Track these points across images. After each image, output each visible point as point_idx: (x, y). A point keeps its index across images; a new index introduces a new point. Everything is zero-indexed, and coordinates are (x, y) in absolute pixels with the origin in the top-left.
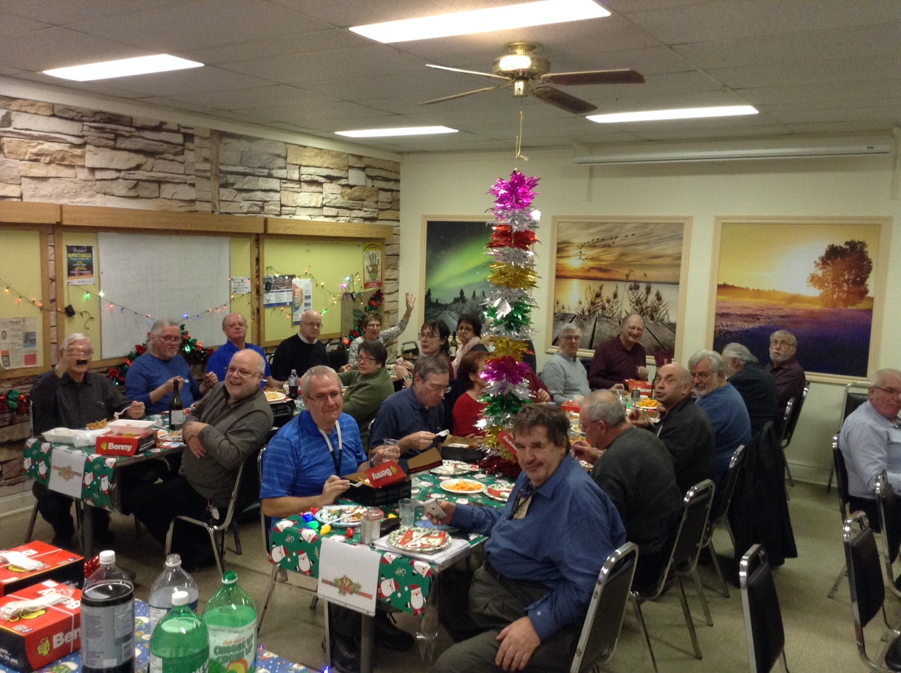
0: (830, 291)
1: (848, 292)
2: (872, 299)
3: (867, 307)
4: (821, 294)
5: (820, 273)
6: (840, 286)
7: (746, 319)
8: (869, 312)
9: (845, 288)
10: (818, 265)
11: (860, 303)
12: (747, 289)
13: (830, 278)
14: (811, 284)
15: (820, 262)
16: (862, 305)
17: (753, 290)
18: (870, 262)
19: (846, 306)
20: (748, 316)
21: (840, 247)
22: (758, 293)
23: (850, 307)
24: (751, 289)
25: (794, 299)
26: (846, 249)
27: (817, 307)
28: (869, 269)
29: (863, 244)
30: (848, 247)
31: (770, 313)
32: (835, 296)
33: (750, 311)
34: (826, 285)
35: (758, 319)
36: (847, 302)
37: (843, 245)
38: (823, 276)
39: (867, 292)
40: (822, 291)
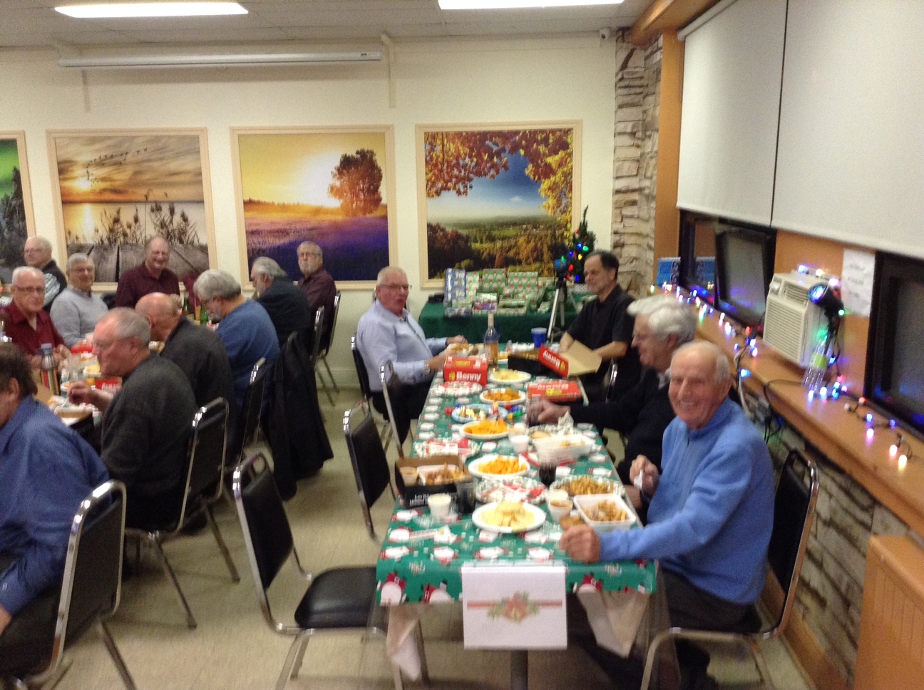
0: (349, 200)
1: (365, 200)
2: (385, 207)
3: (383, 214)
4: (342, 205)
5: (338, 183)
6: (357, 196)
7: (276, 234)
9: (362, 197)
10: (335, 175)
11: (376, 210)
12: (273, 204)
13: (346, 188)
14: (331, 195)
15: (337, 172)
16: (378, 213)
17: (279, 205)
18: (380, 171)
19: (364, 214)
20: (278, 231)
21: (352, 156)
22: (284, 208)
23: (368, 215)
24: (276, 203)
25: (318, 211)
26: (357, 159)
27: (340, 218)
28: (380, 178)
29: (372, 153)
30: (359, 156)
31: (298, 226)
32: (354, 205)
33: (279, 227)
34: (345, 194)
35: (288, 234)
36: (365, 210)
37: (354, 154)
38: (341, 185)
39: (380, 200)
40: (342, 201)
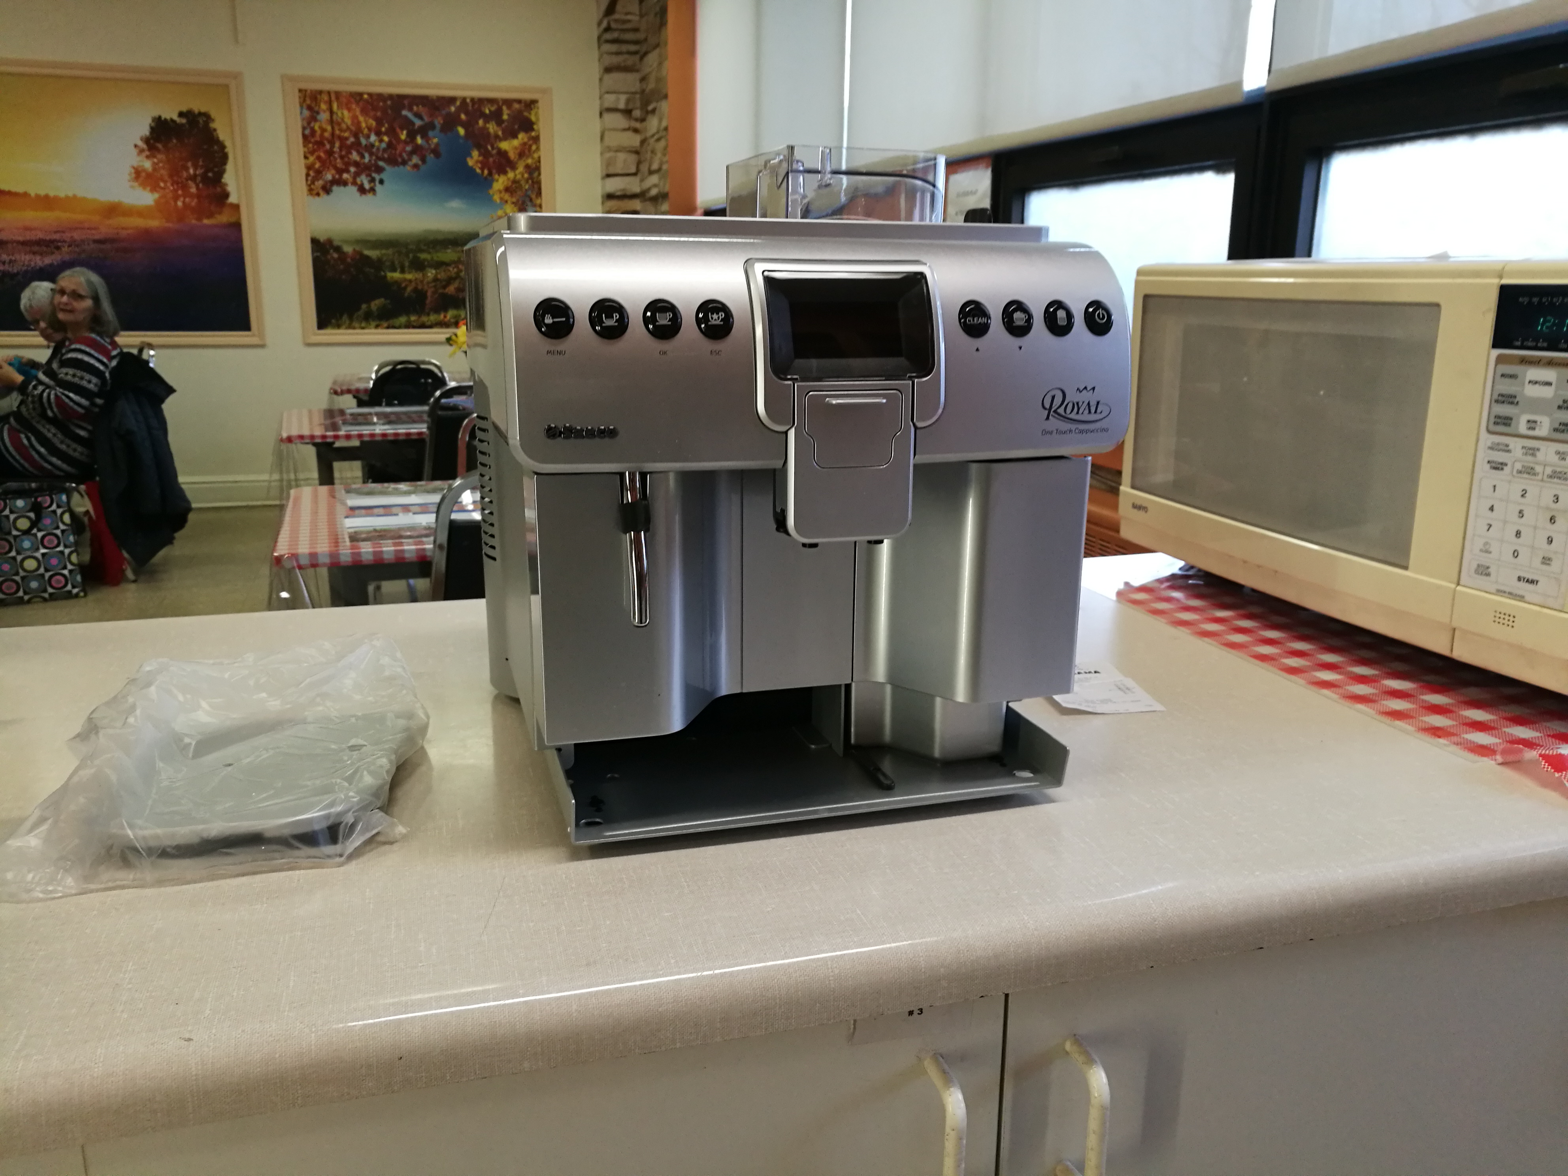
0: (170, 195)
1: (199, 196)
2: (236, 207)
3: (233, 220)
4: (157, 202)
5: (148, 165)
6: (185, 187)
7: (36, 248)
8: (237, 226)
9: (193, 190)
10: (141, 151)
11: (220, 213)
12: (26, 195)
13: (164, 173)
14: (136, 184)
15: (145, 146)
16: (224, 218)
17: (38, 196)
18: (222, 147)
19: (199, 219)
20: (39, 243)
21: (172, 120)
22: (47, 202)
23: (206, 221)
24: (33, 195)
25: (113, 210)
26: (182, 125)
27: (154, 223)
28: (224, 158)
29: (207, 117)
30: (184, 121)
31: (77, 235)
32: (180, 204)
33: (40, 235)
34: (162, 185)
35: (58, 248)
36: (201, 213)
37: (175, 117)
38: (155, 170)
39: (227, 195)
40: (156, 196)
